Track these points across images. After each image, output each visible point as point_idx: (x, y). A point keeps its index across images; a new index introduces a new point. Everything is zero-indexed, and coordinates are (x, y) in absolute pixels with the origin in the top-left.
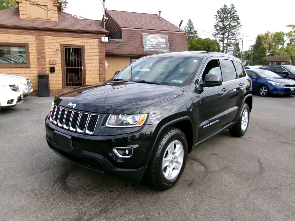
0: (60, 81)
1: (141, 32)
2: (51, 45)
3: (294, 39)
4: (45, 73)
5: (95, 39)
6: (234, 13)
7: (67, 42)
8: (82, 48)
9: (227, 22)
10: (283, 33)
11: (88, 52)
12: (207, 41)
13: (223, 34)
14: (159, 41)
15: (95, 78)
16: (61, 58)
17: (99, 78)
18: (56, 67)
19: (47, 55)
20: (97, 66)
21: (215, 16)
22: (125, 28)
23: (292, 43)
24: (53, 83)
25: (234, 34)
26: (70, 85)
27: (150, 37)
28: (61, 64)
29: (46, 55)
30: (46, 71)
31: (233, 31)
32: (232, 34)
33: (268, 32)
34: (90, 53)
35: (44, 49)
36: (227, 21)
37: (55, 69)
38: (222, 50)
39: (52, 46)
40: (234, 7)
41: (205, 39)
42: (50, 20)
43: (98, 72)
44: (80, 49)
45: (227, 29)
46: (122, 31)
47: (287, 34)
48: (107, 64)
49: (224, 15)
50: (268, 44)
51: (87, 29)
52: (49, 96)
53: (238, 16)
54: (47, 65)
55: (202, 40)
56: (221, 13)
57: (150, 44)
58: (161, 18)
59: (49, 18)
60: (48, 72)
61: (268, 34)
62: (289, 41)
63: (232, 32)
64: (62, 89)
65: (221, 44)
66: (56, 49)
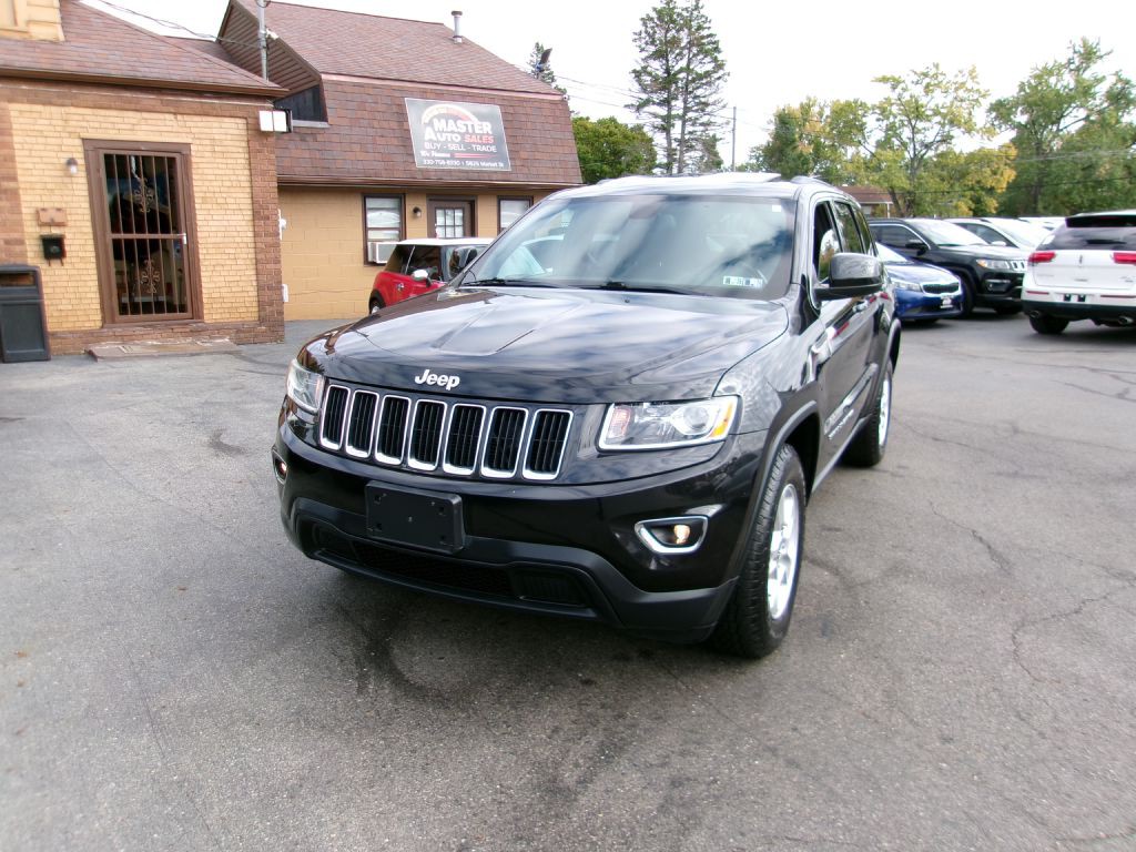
0: (89, 295)
1: (397, 94)
2: (41, 140)
3: (897, 125)
4: (19, 261)
5: (232, 120)
6: (700, 28)
7: (111, 132)
8: (177, 156)
9: (678, 61)
10: (863, 105)
11: (206, 171)
12: (608, 128)
13: (666, 102)
14: (470, 131)
15: (238, 278)
16: (88, 199)
17: (254, 278)
18: (68, 236)
19: (28, 186)
20: (246, 229)
21: (635, 34)
22: (335, 78)
23: (894, 139)
24: (58, 302)
25: (706, 104)
26: (135, 309)
27: (436, 113)
28: (89, 224)
29: (22, 186)
30: (23, 254)
31: (699, 92)
32: (697, 104)
33: (809, 99)
34: (213, 177)
35: (11, 159)
36: (678, 55)
37: (66, 242)
38: (665, 161)
39: (49, 148)
40: (700, 5)
41: (601, 122)
42: (26, 36)
43: (253, 256)
44: (168, 158)
45: (680, 85)
46: (325, 87)
47: (874, 107)
48: (282, 222)
49: (667, 31)
50: (810, 144)
51: (198, 79)
52: (47, 360)
53: (716, 39)
54: (26, 229)
55: (589, 126)
56: (657, 26)
57: (438, 142)
58: (460, 40)
59: (21, 26)
60: (32, 256)
61: (809, 107)
62: (884, 134)
63: (696, 97)
64: (102, 327)
65: (659, 139)
66: (64, 161)
